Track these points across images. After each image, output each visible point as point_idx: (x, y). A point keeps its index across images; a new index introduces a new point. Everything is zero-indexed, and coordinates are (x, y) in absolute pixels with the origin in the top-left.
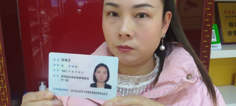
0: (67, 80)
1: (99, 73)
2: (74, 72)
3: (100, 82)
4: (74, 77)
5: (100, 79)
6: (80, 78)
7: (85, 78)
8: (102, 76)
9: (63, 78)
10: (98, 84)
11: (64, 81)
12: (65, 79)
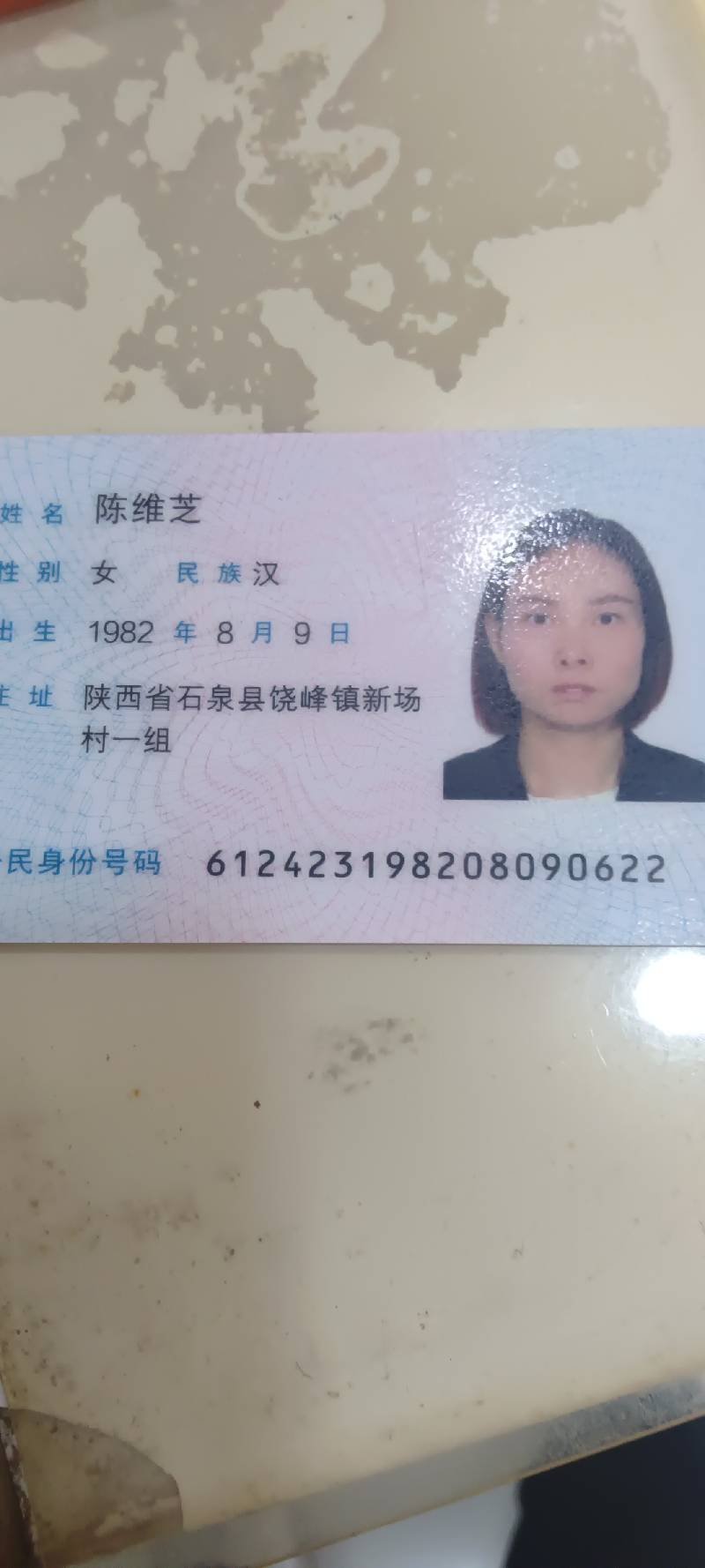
0: (157, 741)
1: (540, 619)
2: (243, 632)
3: (554, 726)
4: (238, 695)
5: (561, 689)
6: (315, 698)
7: (375, 699)
8: (572, 656)
9: (101, 718)
10: (536, 750)
11: (116, 751)
12: (134, 721)
